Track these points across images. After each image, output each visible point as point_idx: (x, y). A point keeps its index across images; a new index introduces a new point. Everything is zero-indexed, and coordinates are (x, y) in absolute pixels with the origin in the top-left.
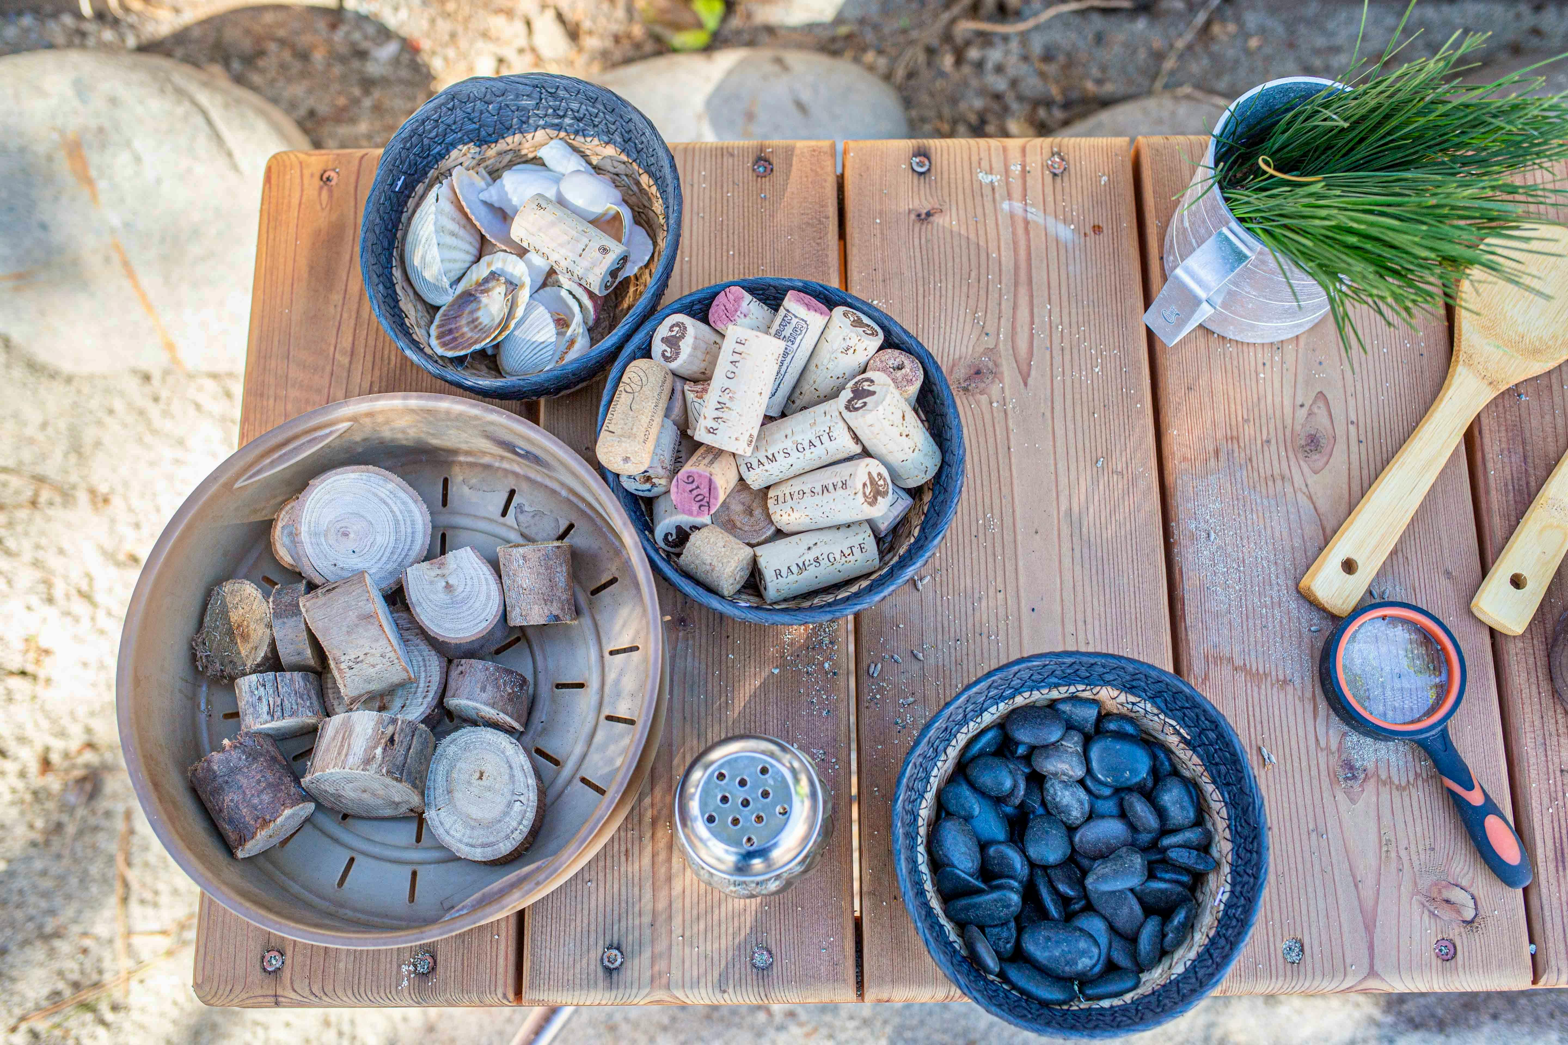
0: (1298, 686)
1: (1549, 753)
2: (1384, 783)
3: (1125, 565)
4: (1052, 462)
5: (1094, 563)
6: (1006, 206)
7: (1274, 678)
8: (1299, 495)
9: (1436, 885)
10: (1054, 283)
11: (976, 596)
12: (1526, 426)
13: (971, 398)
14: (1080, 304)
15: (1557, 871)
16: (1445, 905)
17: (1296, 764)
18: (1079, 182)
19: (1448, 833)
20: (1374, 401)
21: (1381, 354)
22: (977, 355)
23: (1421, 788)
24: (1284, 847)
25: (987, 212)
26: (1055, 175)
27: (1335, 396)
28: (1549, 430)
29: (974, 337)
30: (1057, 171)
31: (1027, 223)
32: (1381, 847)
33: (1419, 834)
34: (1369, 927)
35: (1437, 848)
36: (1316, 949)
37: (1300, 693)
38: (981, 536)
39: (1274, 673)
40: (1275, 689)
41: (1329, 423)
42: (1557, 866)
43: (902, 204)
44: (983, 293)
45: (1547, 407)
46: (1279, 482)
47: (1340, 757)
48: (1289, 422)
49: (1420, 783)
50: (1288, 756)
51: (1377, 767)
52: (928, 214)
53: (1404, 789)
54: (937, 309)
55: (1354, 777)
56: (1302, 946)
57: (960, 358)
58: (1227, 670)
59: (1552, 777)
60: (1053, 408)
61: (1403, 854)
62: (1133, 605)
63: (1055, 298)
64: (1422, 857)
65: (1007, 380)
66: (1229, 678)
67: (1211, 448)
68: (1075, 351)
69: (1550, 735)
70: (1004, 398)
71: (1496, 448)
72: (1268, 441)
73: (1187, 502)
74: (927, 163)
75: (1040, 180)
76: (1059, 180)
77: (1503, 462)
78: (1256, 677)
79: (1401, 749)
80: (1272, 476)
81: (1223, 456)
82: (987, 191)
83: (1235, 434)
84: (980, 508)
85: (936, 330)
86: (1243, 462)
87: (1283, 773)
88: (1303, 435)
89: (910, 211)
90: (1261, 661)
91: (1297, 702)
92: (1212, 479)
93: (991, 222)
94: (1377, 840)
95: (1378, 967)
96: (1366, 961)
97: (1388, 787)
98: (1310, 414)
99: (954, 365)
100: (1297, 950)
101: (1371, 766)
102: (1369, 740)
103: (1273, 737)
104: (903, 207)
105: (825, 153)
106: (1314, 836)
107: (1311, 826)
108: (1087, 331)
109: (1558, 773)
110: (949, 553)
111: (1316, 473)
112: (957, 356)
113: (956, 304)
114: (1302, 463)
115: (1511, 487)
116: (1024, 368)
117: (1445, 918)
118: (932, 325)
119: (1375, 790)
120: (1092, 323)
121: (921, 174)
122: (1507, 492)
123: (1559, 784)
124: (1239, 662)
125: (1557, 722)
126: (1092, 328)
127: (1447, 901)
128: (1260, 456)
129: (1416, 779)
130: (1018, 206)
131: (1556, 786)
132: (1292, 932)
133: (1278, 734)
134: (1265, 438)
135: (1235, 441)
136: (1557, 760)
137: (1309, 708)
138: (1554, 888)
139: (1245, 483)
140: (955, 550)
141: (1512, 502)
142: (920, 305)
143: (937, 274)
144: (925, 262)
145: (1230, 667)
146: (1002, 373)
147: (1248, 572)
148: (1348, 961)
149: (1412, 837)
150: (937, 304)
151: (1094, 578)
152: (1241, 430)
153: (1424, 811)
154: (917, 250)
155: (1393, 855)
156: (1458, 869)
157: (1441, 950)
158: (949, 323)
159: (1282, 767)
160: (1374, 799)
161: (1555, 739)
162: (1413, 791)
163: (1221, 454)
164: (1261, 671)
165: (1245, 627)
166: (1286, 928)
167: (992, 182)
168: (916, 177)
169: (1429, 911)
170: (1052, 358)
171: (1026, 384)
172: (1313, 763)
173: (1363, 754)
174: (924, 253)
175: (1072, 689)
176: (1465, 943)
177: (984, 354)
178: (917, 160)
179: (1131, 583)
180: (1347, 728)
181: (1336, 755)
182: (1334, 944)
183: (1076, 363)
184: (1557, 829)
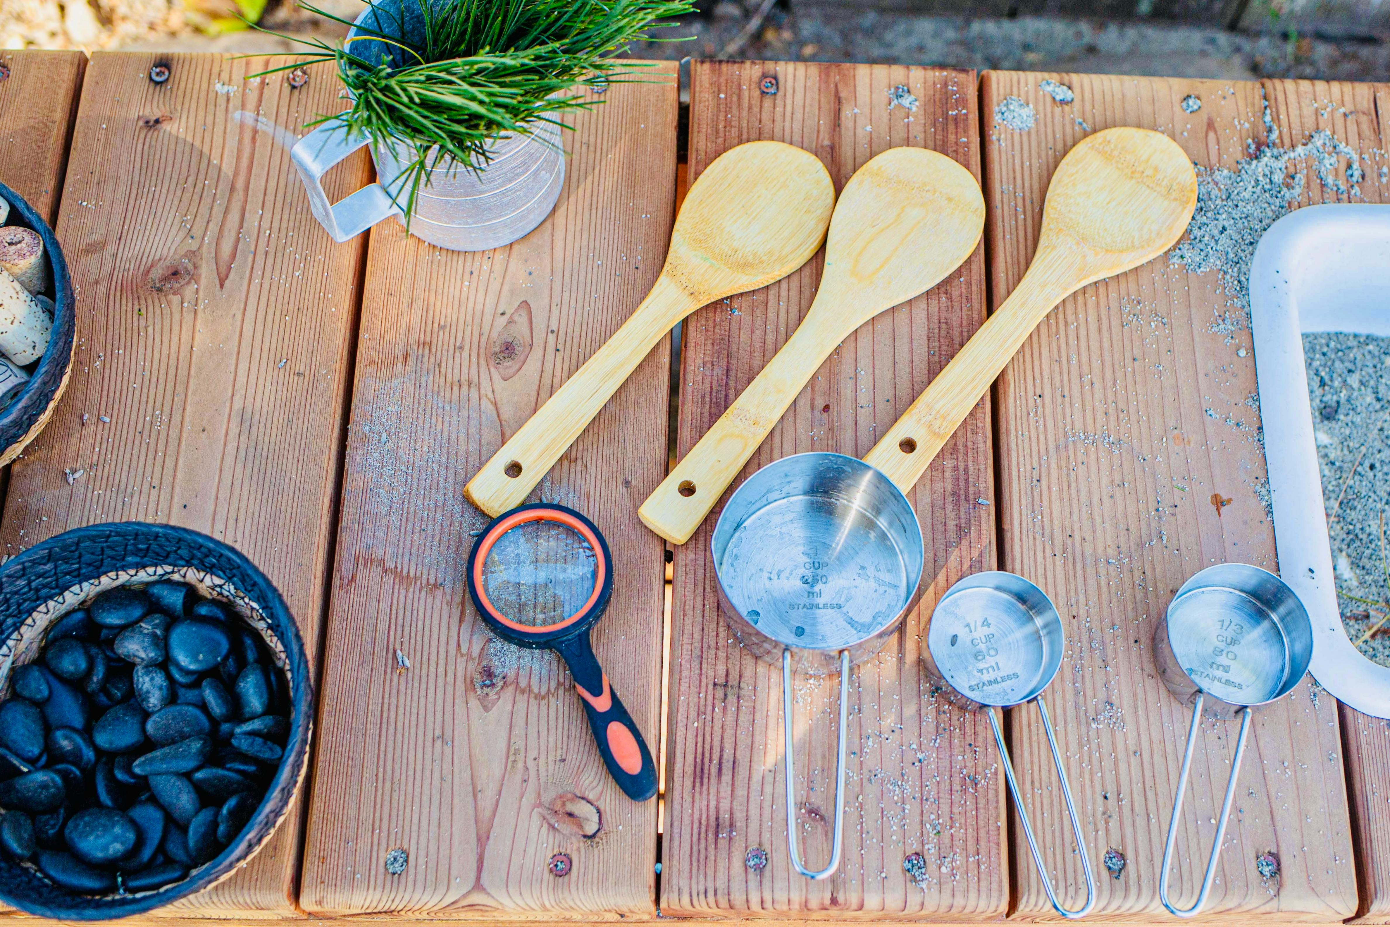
0: (448, 591)
1: (704, 666)
2: (523, 692)
3: (289, 465)
4: (234, 362)
5: (257, 462)
6: (237, 115)
7: (424, 582)
8: (484, 402)
9: (561, 797)
10: (271, 190)
11: (129, 490)
12: (734, 341)
13: (163, 299)
14: (293, 210)
15: (694, 787)
16: (567, 819)
17: (432, 669)
18: (317, 95)
19: (582, 744)
20: (579, 312)
21: (595, 265)
22: (177, 257)
23: (561, 698)
24: (405, 753)
25: (217, 120)
26: (294, 87)
27: (539, 307)
28: (757, 345)
29: (178, 239)
30: (296, 84)
31: (255, 132)
32: (508, 757)
33: (552, 744)
34: (482, 841)
35: (568, 760)
36: (422, 860)
37: (448, 598)
38: (146, 433)
39: (425, 577)
40: (423, 593)
41: (528, 331)
42: (694, 782)
43: (132, 111)
44: (196, 197)
45: (759, 322)
46: (465, 388)
47: (479, 663)
48: (486, 329)
49: (561, 691)
50: (425, 660)
51: (518, 674)
52: (157, 121)
53: (543, 698)
54: (147, 212)
55: (493, 685)
56: (407, 857)
57: (160, 259)
58: (376, 571)
59: (703, 690)
60: (245, 309)
61: (531, 764)
62: (290, 505)
63: (269, 204)
64: (551, 768)
65: (203, 281)
66: (378, 580)
67: (399, 351)
68: (279, 255)
69: (709, 647)
70: (197, 299)
71: (699, 361)
72: (461, 348)
73: (366, 404)
74: (167, 73)
75: (278, 93)
76: (296, 92)
77: (704, 375)
78: (405, 580)
79: (546, 657)
80: (459, 381)
81: (412, 360)
82: (222, 102)
83: (428, 339)
84: (150, 405)
85: (142, 231)
86: (431, 367)
87: (417, 678)
88: (499, 342)
89: (139, 118)
90: (413, 564)
91: (445, 606)
92: (396, 382)
93: (219, 129)
94: (505, 750)
95: (485, 880)
96: (473, 875)
97: (526, 695)
98: (511, 321)
99: (152, 266)
100: (401, 860)
101: (511, 675)
102: (514, 648)
103: (413, 641)
104: (134, 113)
105: (65, 61)
106: (438, 743)
107: (438, 733)
108: (296, 237)
109: (711, 687)
110: (110, 449)
111: (505, 379)
112: (157, 257)
113: (167, 207)
114: (492, 369)
115: (708, 399)
116: (223, 270)
117: (565, 832)
118: (138, 227)
119: (511, 699)
120: (302, 229)
121: (157, 83)
122: (703, 403)
123: (710, 698)
124: (390, 564)
125: (717, 635)
126: (302, 233)
127: (570, 815)
128: (450, 362)
129: (557, 688)
130: (249, 116)
131: (706, 700)
132: (398, 842)
133: (419, 638)
134: (458, 344)
135: (427, 347)
136: (711, 674)
137: (456, 612)
138: (687, 805)
139: (430, 387)
140: (116, 445)
141: (706, 414)
142: (130, 208)
143: (154, 178)
144: (144, 166)
145: (380, 569)
146: (200, 275)
147: (416, 475)
148: (454, 873)
149: (543, 748)
150: (148, 207)
151: (255, 478)
152: (435, 336)
153: (560, 721)
154: (139, 155)
155: (520, 765)
156: (587, 782)
157: (556, 866)
158: (155, 225)
159: (417, 671)
160: (509, 707)
161: (713, 652)
162: (553, 701)
163: (410, 359)
164: (412, 574)
165: (403, 530)
166: (392, 837)
167: (228, 92)
168: (152, 85)
169: (549, 824)
170: (254, 261)
171: (222, 286)
172: (451, 669)
173: (505, 662)
174: (145, 157)
175: (160, 571)
176: (583, 859)
177: (185, 256)
178: (158, 70)
179: (293, 482)
180: (492, 635)
181: (477, 661)
182: (441, 855)
183: (278, 266)
184: (700, 744)
